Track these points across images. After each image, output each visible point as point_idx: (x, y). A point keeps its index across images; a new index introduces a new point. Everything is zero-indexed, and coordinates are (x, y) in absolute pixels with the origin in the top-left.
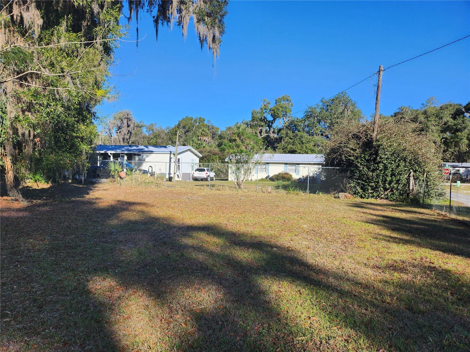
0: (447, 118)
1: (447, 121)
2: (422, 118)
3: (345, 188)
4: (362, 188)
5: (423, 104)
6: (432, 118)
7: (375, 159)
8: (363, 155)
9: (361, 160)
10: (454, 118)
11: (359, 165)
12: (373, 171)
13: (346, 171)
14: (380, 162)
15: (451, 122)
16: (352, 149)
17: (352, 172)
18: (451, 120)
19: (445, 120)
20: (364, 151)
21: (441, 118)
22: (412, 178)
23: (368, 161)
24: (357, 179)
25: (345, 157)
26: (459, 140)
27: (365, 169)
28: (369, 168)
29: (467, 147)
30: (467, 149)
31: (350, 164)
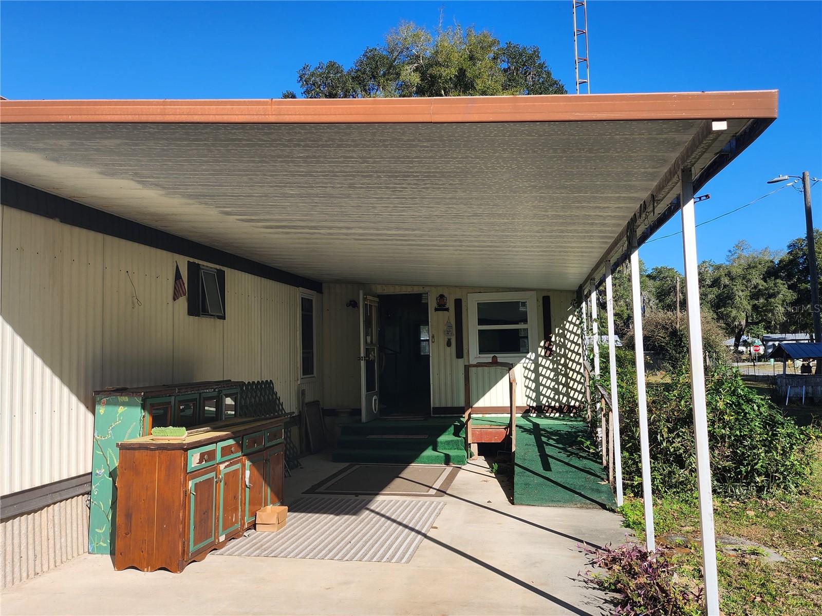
0: (756, 280)
1: (757, 284)
2: (726, 281)
3: (660, 367)
4: (672, 366)
5: (730, 251)
6: (739, 281)
7: (680, 344)
8: (671, 342)
9: (670, 345)
10: (765, 279)
11: (669, 349)
12: (679, 353)
13: (659, 354)
14: (684, 347)
15: (762, 284)
16: (662, 337)
17: (664, 354)
18: (761, 282)
19: (754, 282)
20: (671, 339)
21: (749, 281)
22: (707, 357)
23: (675, 346)
24: (668, 360)
25: (658, 343)
26: (772, 308)
27: (674, 352)
28: (676, 351)
29: (784, 316)
30: (785, 319)
31: (662, 348)
